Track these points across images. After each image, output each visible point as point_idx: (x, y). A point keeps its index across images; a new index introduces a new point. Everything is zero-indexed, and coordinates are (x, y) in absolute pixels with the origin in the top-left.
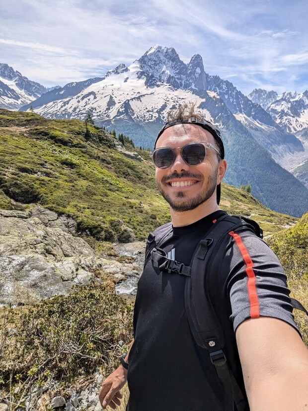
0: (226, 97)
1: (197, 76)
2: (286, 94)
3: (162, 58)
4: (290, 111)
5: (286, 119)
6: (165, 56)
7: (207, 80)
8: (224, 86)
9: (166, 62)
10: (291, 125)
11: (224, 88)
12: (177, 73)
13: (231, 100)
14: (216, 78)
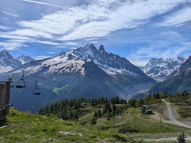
0: (116, 62)
1: (101, 54)
2: (168, 59)
3: (88, 48)
4: (167, 67)
5: (164, 71)
6: (89, 47)
7: (107, 55)
8: (115, 57)
9: (89, 49)
10: (167, 74)
11: (115, 58)
12: (93, 54)
13: (118, 63)
14: (111, 54)
